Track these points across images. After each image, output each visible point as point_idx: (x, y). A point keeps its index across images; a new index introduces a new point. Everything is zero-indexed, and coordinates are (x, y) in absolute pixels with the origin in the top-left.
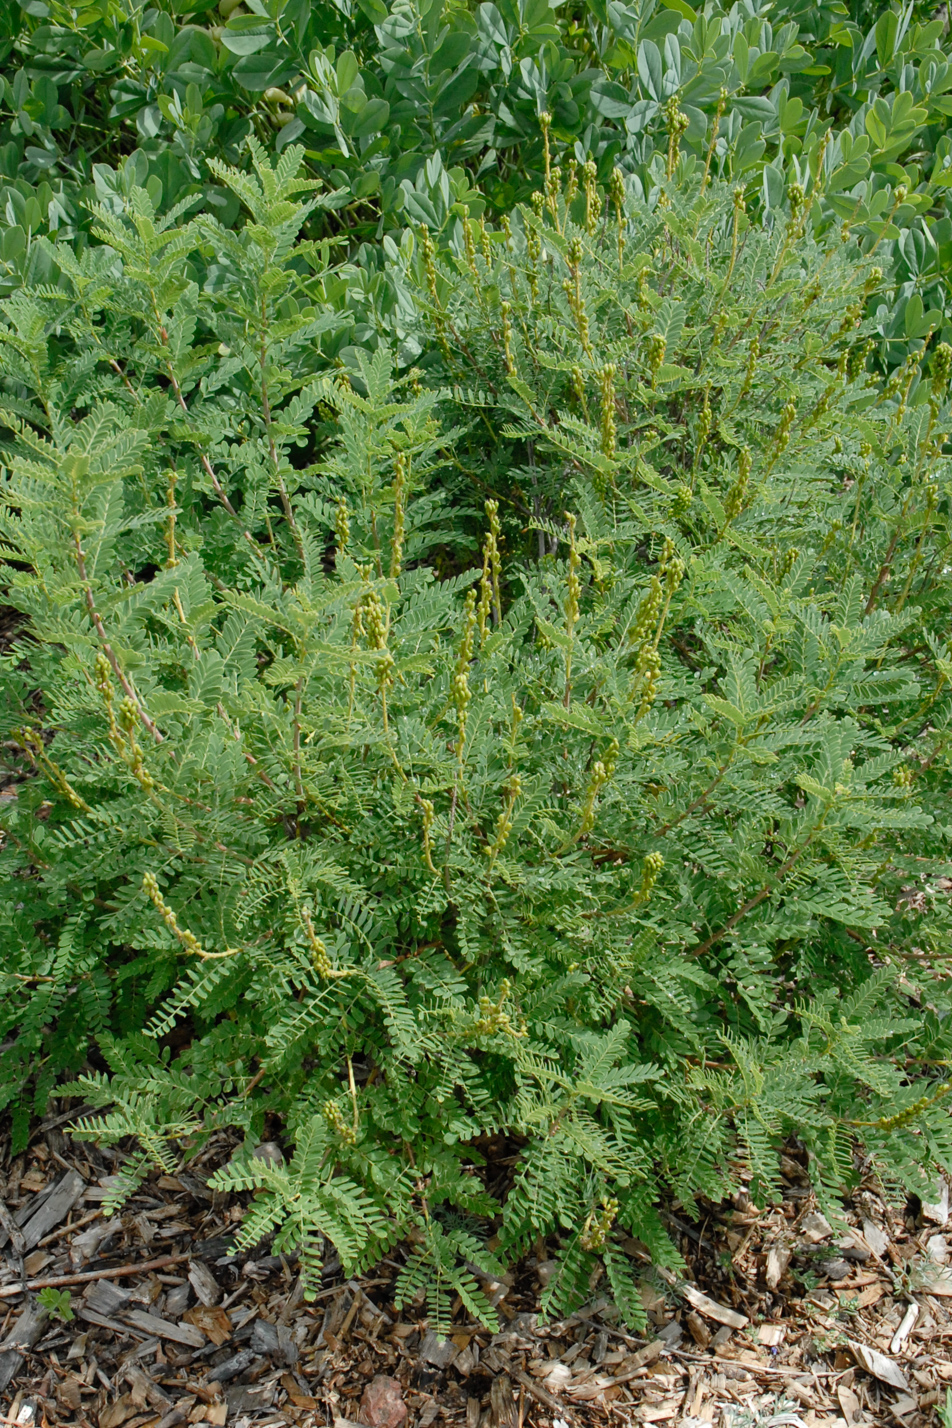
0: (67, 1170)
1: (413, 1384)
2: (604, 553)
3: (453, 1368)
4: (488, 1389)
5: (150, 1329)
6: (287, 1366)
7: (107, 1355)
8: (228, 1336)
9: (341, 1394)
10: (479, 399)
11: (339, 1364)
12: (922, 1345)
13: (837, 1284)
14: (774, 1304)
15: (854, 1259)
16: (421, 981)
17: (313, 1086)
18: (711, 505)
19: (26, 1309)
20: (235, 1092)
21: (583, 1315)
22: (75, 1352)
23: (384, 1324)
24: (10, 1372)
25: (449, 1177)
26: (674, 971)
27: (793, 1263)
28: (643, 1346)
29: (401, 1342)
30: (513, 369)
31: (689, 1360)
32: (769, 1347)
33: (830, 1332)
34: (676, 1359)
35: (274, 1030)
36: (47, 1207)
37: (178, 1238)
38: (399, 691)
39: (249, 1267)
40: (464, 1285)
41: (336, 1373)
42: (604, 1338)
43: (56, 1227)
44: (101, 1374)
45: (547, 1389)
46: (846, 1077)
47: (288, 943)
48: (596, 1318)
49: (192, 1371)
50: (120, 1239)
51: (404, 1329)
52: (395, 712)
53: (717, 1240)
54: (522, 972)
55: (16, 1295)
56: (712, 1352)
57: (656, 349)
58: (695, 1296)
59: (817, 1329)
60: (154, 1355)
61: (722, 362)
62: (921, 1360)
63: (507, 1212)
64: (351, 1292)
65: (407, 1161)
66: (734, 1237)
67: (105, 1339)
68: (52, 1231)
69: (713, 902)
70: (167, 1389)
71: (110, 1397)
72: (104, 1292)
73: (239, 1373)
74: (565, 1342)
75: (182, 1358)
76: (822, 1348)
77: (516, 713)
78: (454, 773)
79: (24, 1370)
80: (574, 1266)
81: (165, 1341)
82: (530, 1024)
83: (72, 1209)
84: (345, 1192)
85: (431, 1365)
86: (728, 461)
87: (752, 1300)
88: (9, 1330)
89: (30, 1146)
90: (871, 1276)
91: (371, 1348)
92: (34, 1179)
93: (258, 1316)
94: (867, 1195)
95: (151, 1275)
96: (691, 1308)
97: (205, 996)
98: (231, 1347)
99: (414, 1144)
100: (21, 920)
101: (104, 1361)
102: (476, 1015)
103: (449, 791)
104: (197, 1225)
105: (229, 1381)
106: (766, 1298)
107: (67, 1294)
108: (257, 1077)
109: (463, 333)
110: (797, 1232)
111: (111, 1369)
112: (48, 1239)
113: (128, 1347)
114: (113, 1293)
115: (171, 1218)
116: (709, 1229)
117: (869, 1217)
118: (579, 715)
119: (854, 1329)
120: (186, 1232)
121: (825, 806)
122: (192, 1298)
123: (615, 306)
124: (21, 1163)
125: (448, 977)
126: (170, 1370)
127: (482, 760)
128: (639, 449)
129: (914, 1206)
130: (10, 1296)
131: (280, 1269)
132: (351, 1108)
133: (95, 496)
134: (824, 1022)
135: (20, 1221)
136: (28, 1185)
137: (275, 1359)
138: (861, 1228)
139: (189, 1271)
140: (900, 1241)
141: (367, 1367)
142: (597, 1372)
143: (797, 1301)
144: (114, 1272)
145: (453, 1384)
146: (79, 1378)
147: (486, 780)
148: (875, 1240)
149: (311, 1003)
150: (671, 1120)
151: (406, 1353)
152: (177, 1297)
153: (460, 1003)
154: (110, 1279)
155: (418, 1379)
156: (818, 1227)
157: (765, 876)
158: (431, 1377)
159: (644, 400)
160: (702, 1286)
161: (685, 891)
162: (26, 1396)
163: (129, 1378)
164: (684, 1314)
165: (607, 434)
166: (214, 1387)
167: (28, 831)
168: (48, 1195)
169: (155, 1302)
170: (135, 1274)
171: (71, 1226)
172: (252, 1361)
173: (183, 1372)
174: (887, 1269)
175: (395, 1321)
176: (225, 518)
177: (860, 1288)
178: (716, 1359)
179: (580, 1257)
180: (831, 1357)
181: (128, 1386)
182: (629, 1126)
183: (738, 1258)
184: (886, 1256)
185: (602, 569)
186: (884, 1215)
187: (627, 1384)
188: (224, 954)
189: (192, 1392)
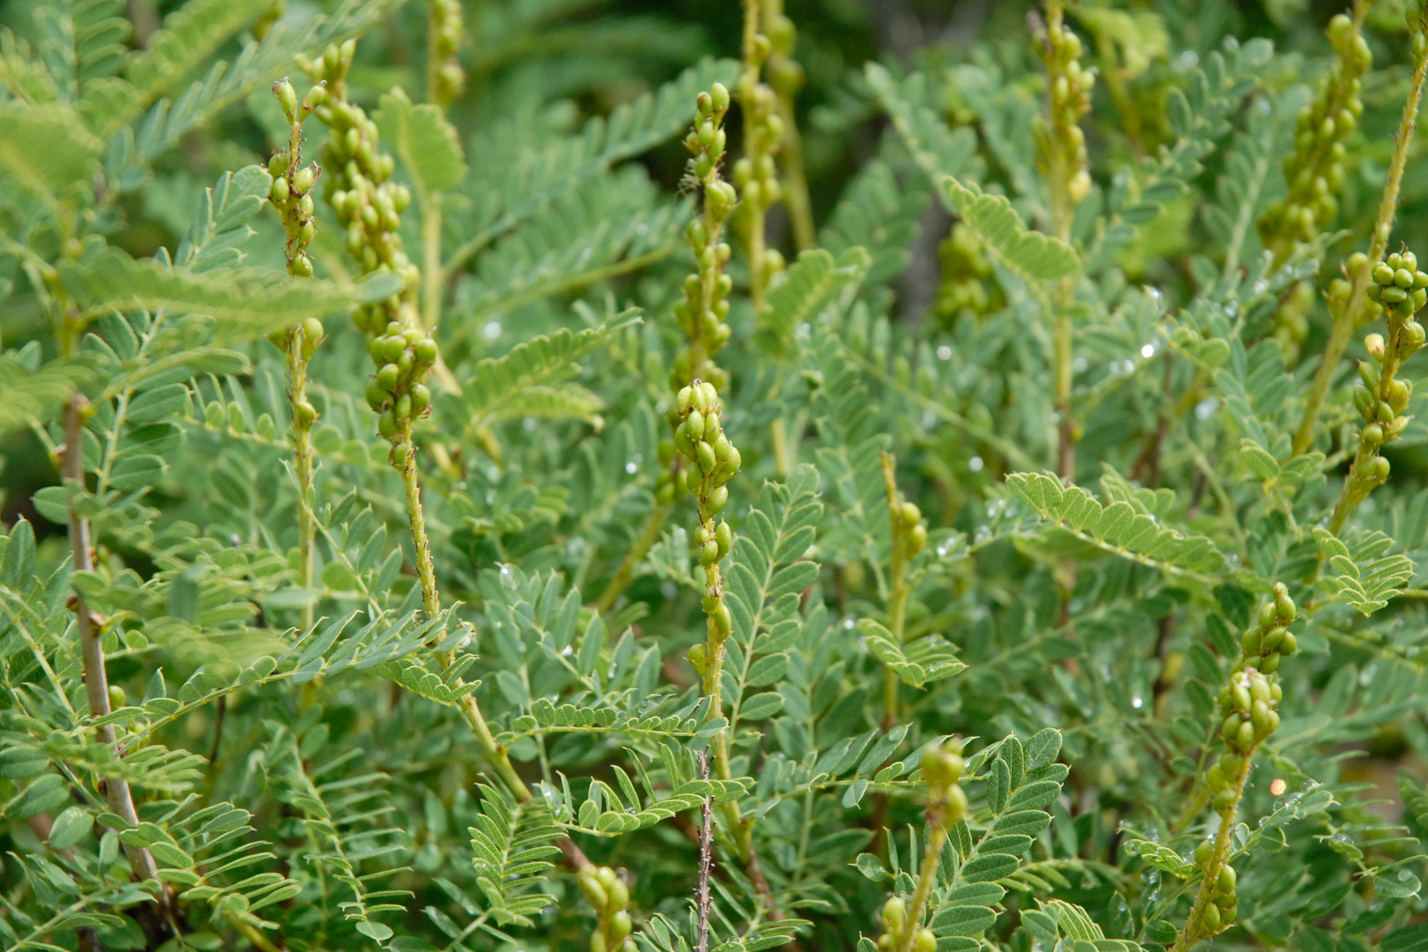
77: (903, 525)
78: (698, 755)
103: (681, 821)
127: (794, 704)
147: (814, 774)
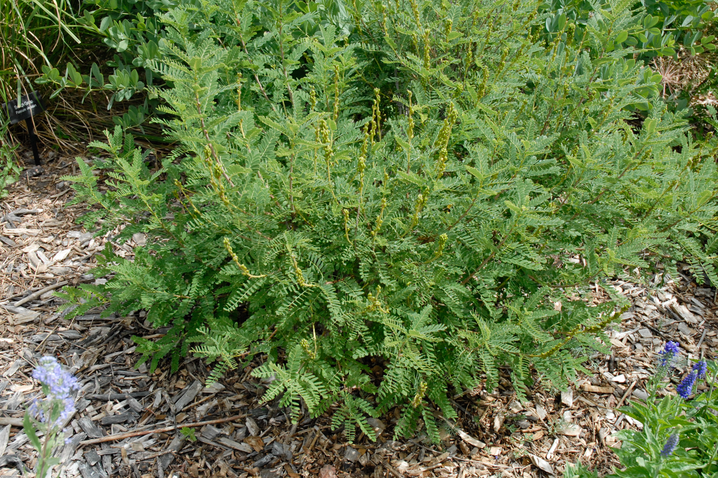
0: (194, 380)
1: (341, 468)
2: (425, 112)
3: (358, 462)
4: (373, 472)
5: (229, 445)
6: (287, 461)
7: (210, 456)
8: (262, 448)
9: (310, 472)
10: (373, 48)
11: (309, 460)
12: (560, 456)
13: (524, 430)
14: (497, 439)
15: (532, 420)
16: (344, 290)
17: (297, 336)
18: (471, 94)
19: (176, 437)
20: (264, 339)
21: (415, 441)
22: (196, 454)
23: (329, 444)
24: (168, 462)
25: (356, 375)
26: (453, 288)
27: (505, 421)
28: (440, 454)
29: (336, 451)
30: (387, 35)
31: (460, 461)
32: (494, 456)
33: (521, 450)
34: (454, 460)
35: (280, 309)
36: (186, 395)
37: (242, 409)
38: (336, 167)
39: (272, 420)
40: (361, 421)
41: (308, 464)
42: (423, 451)
43: (190, 403)
44: (207, 463)
45: (398, 471)
46: (527, 336)
47: (287, 273)
48: (420, 443)
49: (246, 463)
50: (217, 409)
51: (337, 446)
52: (334, 175)
53: (473, 412)
54: (387, 286)
55: (172, 431)
56: (470, 458)
57: (448, 25)
58: (463, 435)
59: (515, 449)
60: (231, 456)
61: (476, 31)
62: (559, 462)
63: (380, 391)
64: (316, 431)
65: (338, 369)
66: (481, 411)
67: (209, 449)
68: (188, 405)
69: (470, 260)
70: (236, 470)
71: (211, 473)
72: (210, 430)
73: (266, 464)
74: (406, 453)
75: (242, 457)
76: (517, 456)
77: (386, 176)
78: (359, 201)
79: (174, 461)
80: (409, 416)
81: (235, 450)
82: (390, 309)
83: (197, 396)
84: (310, 379)
85: (349, 461)
86: (479, 75)
87: (487, 437)
88: (168, 445)
89: (179, 370)
90: (539, 427)
91: (323, 454)
92: (181, 384)
93: (275, 440)
94: (538, 394)
95: (230, 423)
96: (461, 439)
97: (251, 294)
98: (264, 453)
99: (341, 361)
100: (176, 272)
101: (209, 458)
102: (367, 304)
103: (356, 208)
104: (250, 403)
105: (262, 467)
106: (494, 436)
107: (193, 430)
108: (274, 333)
109: (367, 23)
110: (508, 409)
111: (212, 462)
112: (186, 408)
113: (219, 452)
114: (214, 431)
115: (239, 400)
116: (470, 407)
117: (538, 403)
118: (413, 177)
119: (531, 449)
120: (245, 406)
121: (518, 216)
122: (247, 433)
123: (431, 9)
124: (175, 377)
125: (355, 289)
126: (237, 462)
127: (371, 196)
128: (440, 68)
129: (558, 398)
130: (169, 431)
131: (285, 421)
132: (314, 345)
133: (205, 77)
134: (518, 311)
135: (174, 401)
136: (178, 386)
137: (282, 458)
138: (535, 408)
139: (245, 421)
140: (551, 413)
141: (321, 461)
142: (420, 465)
143: (507, 437)
144: (214, 421)
145: (358, 470)
146: (198, 465)
147: (372, 204)
148: (541, 413)
149: (296, 298)
150: (452, 355)
151: (338, 456)
152: (241, 433)
153: (360, 299)
154: (212, 425)
155: (343, 467)
156: (516, 407)
157: (492, 248)
158: (348, 466)
159: (443, 48)
160: (466, 430)
161: (458, 255)
162: (175, 472)
163: (219, 465)
164: (458, 442)
165: (426, 60)
166: (256, 469)
167: (179, 233)
168: (187, 390)
169: (231, 434)
170: (223, 423)
171: (196, 403)
172: (272, 459)
173: (242, 463)
174: (546, 425)
175: (334, 443)
176: (265, 101)
177: (534, 432)
178: (471, 460)
179: (412, 412)
180: (520, 460)
181: (219, 468)
182: (433, 356)
183: (482, 419)
184: (546, 419)
185: (424, 118)
186: (545, 403)
187: (433, 470)
188: (259, 277)
189: (246, 471)
